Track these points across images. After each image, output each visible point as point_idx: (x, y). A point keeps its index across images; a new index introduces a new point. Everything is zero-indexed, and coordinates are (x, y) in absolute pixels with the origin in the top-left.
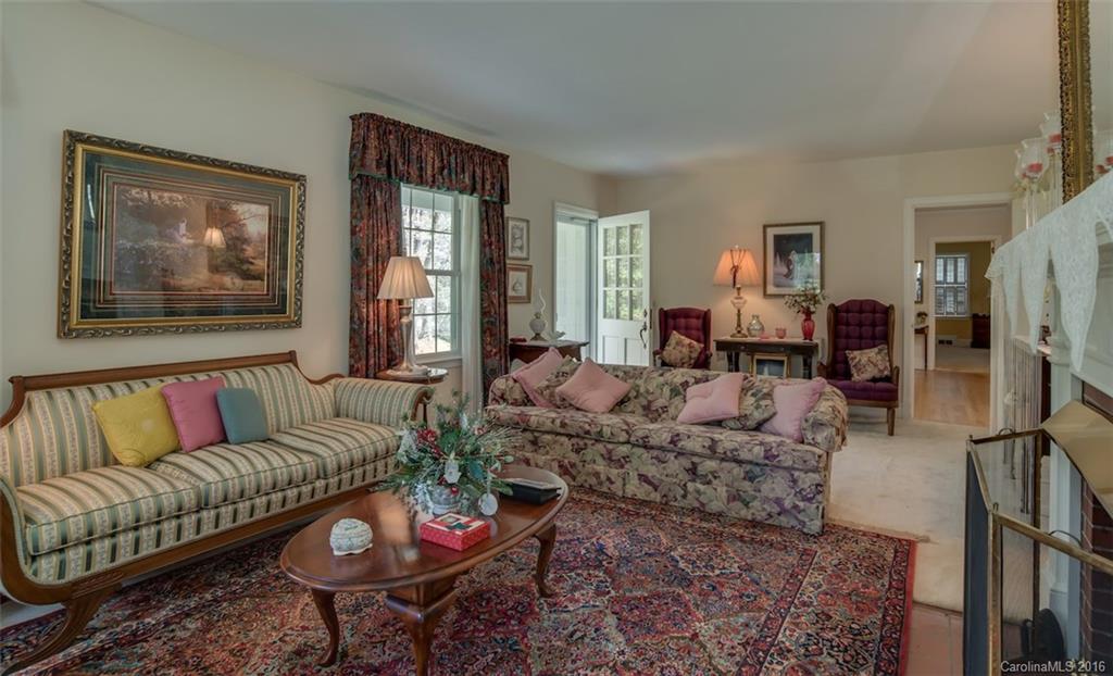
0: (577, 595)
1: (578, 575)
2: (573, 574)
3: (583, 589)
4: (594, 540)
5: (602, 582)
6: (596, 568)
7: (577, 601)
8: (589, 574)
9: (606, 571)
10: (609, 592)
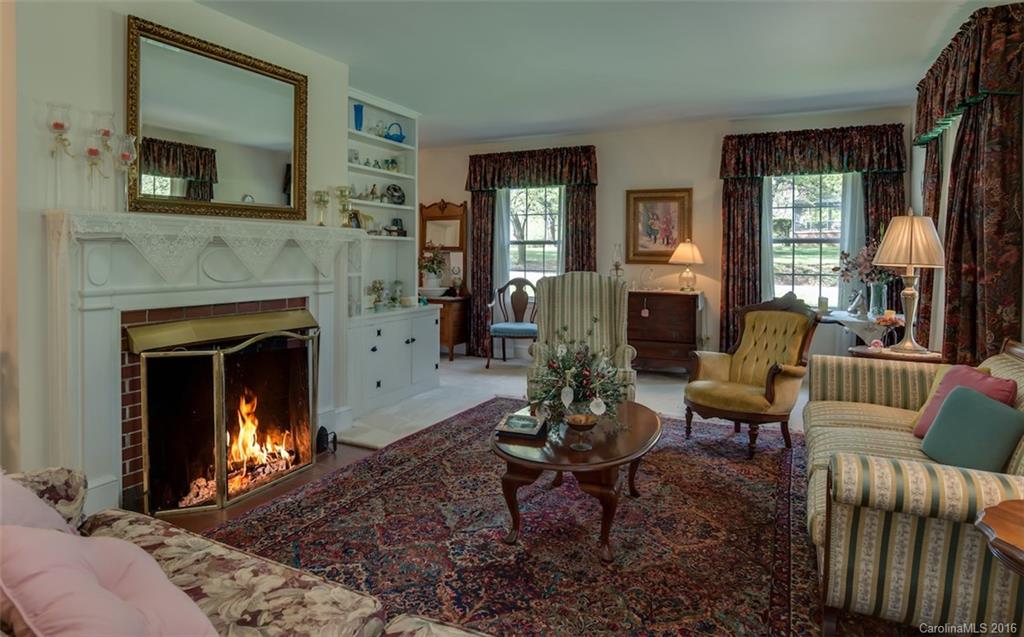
0: (482, 541)
1: (483, 560)
2: (490, 561)
3: (476, 546)
4: (469, 614)
5: (459, 554)
6: (464, 570)
7: (480, 536)
8: (472, 561)
9: (453, 566)
10: (451, 544)
